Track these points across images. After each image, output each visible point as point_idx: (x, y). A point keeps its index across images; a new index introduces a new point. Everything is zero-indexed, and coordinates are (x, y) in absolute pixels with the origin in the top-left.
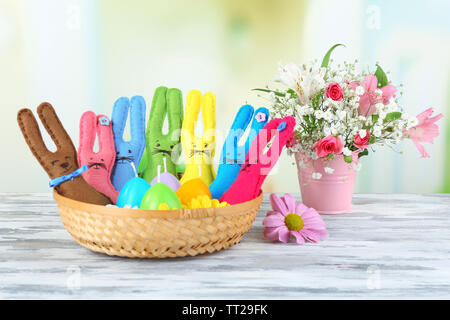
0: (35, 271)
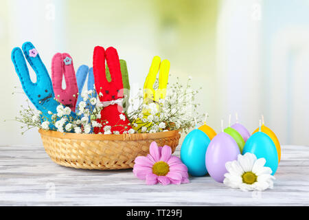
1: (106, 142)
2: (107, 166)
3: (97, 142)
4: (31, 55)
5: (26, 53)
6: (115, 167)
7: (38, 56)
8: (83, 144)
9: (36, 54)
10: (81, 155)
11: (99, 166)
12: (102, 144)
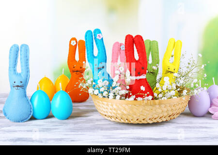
0: (24, 131)
1: (130, 106)
2: (132, 122)
3: (124, 105)
4: (98, 37)
5: (95, 35)
6: (137, 122)
7: (102, 39)
8: (115, 106)
9: (101, 38)
10: (114, 113)
11: (126, 121)
12: (127, 107)
